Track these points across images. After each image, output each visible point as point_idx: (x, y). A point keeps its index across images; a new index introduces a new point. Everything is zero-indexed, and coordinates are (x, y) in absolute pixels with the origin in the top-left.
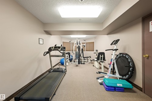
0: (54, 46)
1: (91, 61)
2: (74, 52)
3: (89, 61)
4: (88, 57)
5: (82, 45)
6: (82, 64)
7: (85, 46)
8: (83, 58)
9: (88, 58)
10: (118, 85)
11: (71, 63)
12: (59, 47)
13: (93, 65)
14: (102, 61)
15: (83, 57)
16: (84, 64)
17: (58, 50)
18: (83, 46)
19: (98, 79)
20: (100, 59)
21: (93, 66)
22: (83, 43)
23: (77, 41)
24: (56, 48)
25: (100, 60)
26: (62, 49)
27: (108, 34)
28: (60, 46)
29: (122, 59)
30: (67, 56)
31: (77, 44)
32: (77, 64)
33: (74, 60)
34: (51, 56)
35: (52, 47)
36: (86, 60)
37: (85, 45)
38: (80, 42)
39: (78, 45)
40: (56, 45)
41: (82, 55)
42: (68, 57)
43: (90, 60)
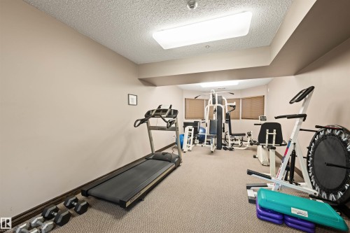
0: (156, 108)
1: (251, 144)
2: (207, 121)
3: (247, 144)
4: (244, 135)
5: (227, 104)
6: (225, 149)
7: (234, 107)
8: (229, 136)
9: (245, 138)
10: (294, 211)
11: (201, 145)
12: (165, 111)
13: (254, 153)
14: (274, 144)
15: (231, 134)
16: (231, 149)
17: (161, 117)
18: (231, 106)
19: (248, 188)
20: (267, 141)
21: (255, 157)
22: (229, 100)
23: (213, 96)
24: (159, 112)
25: (267, 144)
26: (170, 114)
27: (296, 74)
28: (168, 108)
29: (329, 143)
30: (190, 130)
31: (214, 103)
32: (212, 150)
33: (209, 140)
34: (150, 128)
35: (153, 111)
36: (239, 142)
37: (234, 104)
38: (223, 98)
39: (217, 104)
40: (160, 107)
41: (227, 129)
42: (192, 132)
43: (249, 143)
